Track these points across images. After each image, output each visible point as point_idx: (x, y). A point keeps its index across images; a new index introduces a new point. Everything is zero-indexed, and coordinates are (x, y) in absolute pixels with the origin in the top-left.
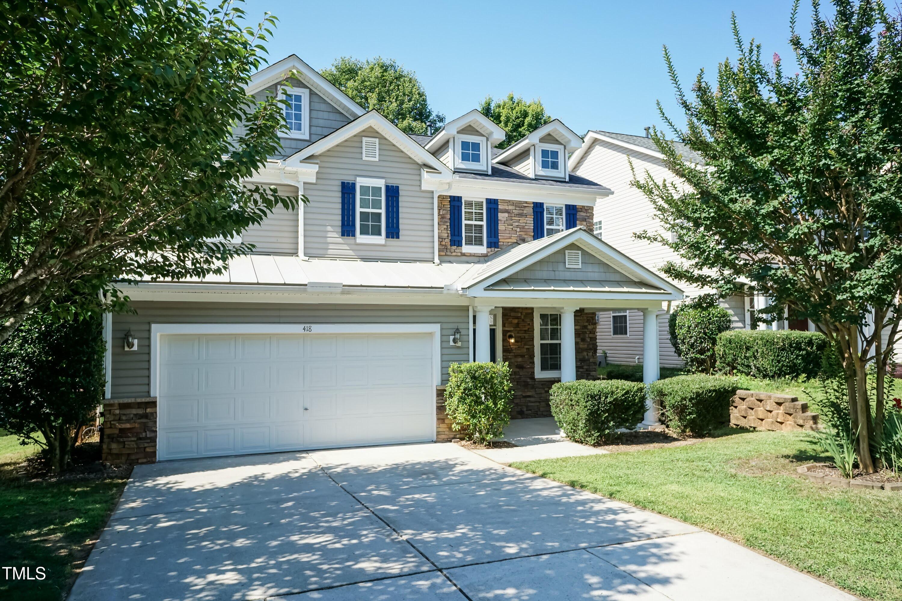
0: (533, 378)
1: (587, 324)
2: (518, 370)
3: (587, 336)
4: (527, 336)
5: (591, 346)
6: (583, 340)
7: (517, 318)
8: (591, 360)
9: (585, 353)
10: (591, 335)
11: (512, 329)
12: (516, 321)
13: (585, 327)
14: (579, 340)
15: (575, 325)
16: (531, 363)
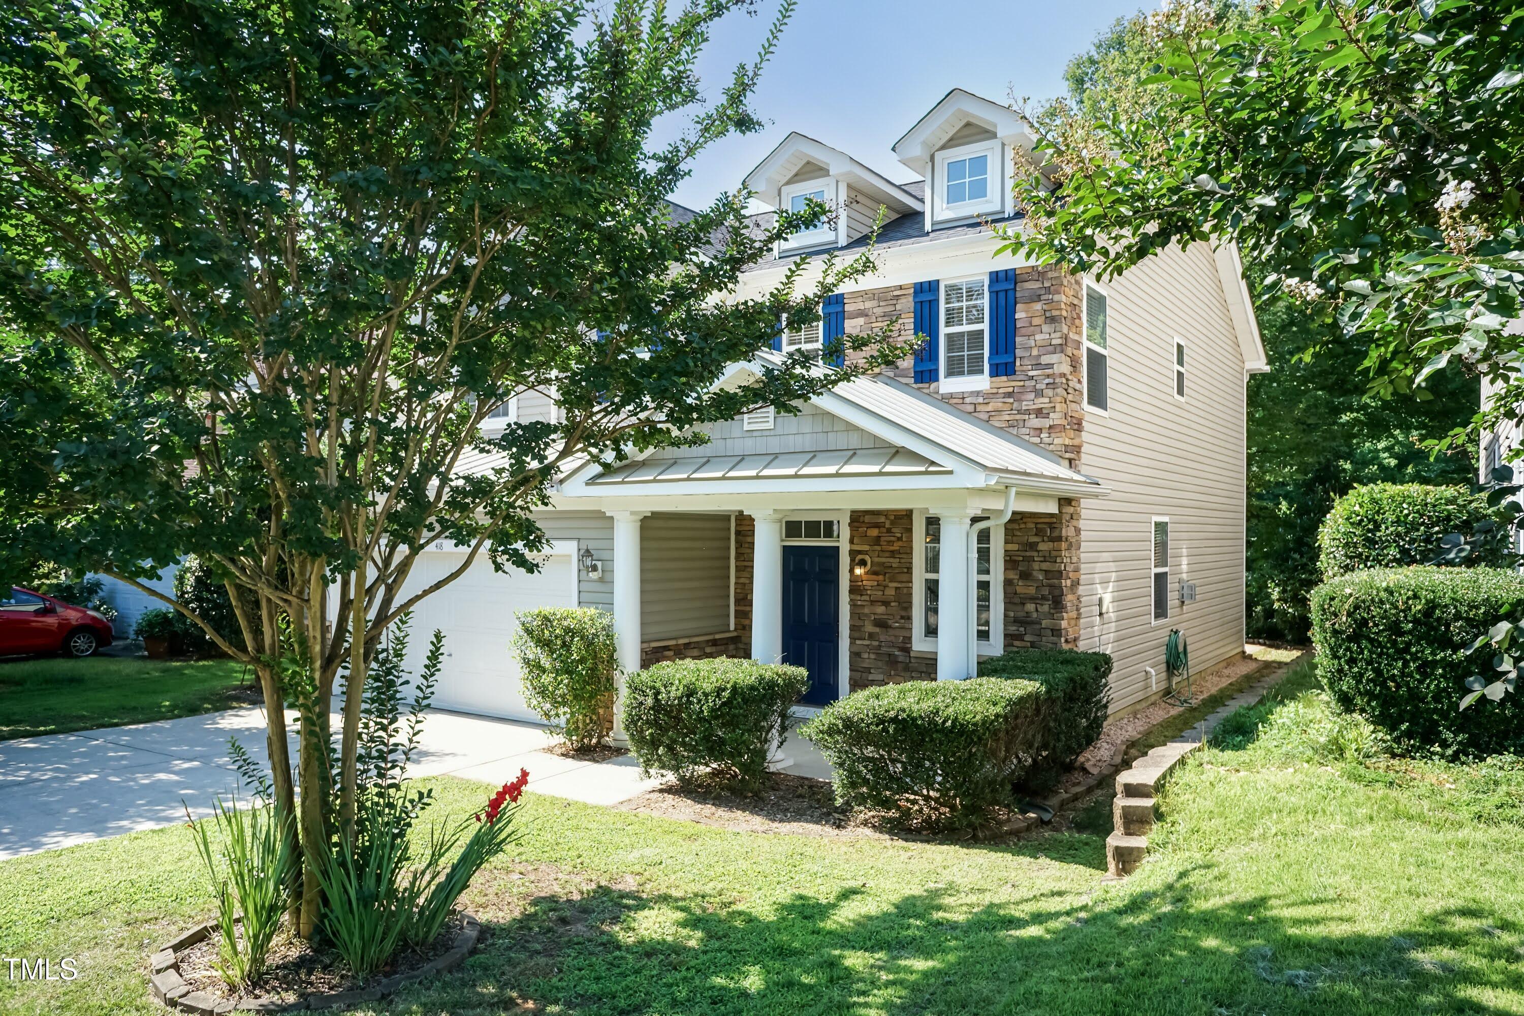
0: (907, 650)
1: (1035, 539)
2: (877, 630)
3: (1036, 566)
4: (895, 562)
5: (1046, 591)
6: (1026, 576)
7: (877, 526)
8: (1045, 623)
9: (1030, 607)
10: (1045, 566)
11: (866, 548)
12: (874, 532)
13: (1033, 546)
14: (1013, 575)
15: (1006, 542)
16: (902, 618)
